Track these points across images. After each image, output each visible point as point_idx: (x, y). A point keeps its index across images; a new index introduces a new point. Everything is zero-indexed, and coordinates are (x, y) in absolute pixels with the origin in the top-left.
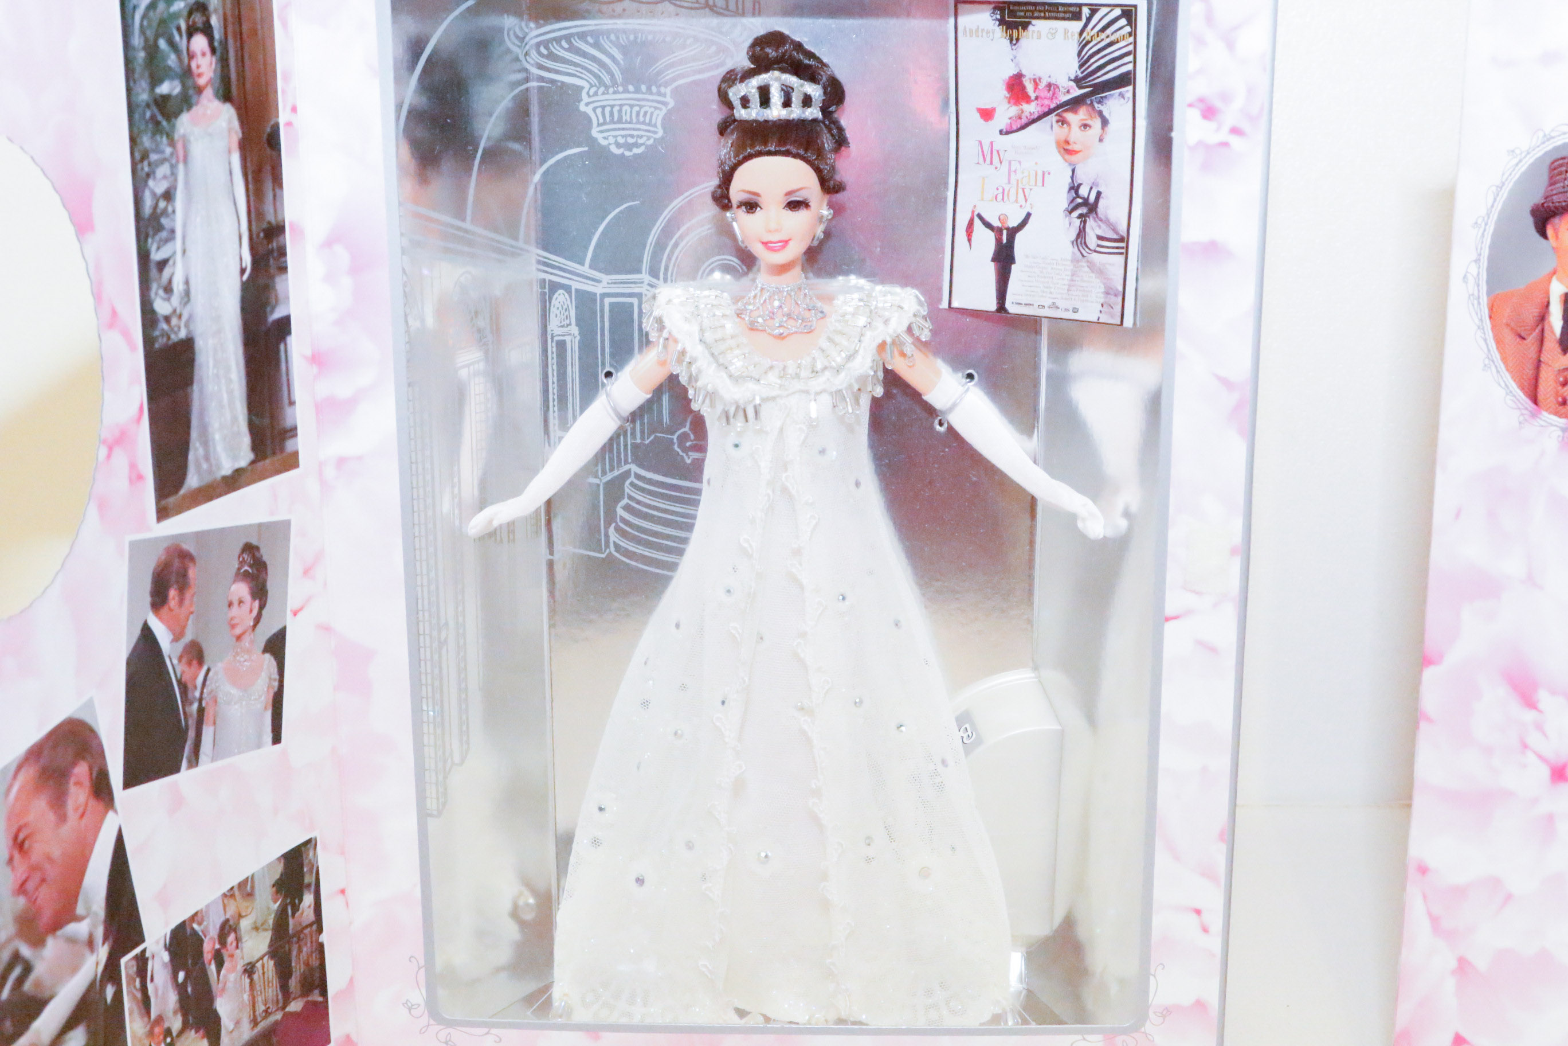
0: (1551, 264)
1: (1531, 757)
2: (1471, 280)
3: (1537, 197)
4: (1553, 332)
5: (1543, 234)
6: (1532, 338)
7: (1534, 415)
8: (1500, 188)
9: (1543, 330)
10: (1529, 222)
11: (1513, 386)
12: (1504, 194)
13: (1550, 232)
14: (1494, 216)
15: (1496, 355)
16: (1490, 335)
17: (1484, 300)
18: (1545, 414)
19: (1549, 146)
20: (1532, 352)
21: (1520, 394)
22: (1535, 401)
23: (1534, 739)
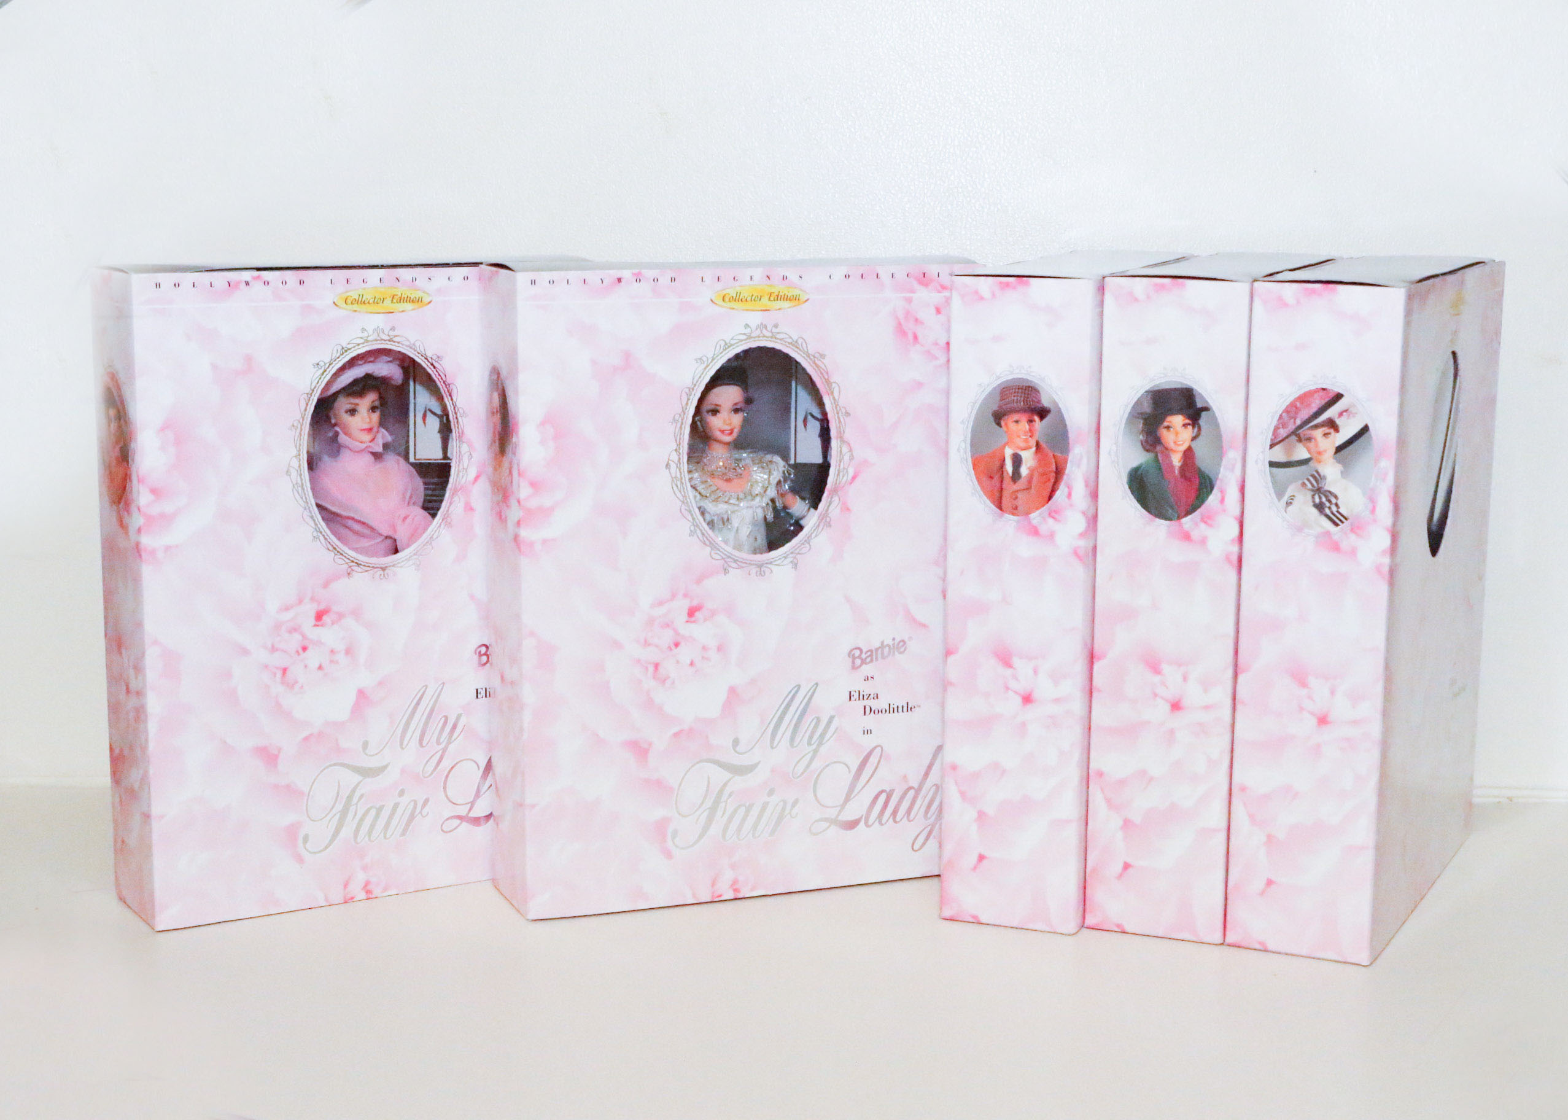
0: (1005, 440)
1: (1010, 693)
2: (962, 451)
3: (995, 408)
4: (1008, 473)
5: (999, 424)
6: (997, 477)
7: (1001, 516)
8: (975, 403)
9: (1002, 472)
10: (992, 419)
11: (988, 502)
12: (977, 406)
13: (1003, 423)
14: (972, 419)
15: (978, 488)
16: (974, 477)
17: (970, 460)
18: (1006, 515)
19: (999, 382)
20: (998, 484)
21: (993, 507)
22: (1000, 508)
23: (1013, 684)
